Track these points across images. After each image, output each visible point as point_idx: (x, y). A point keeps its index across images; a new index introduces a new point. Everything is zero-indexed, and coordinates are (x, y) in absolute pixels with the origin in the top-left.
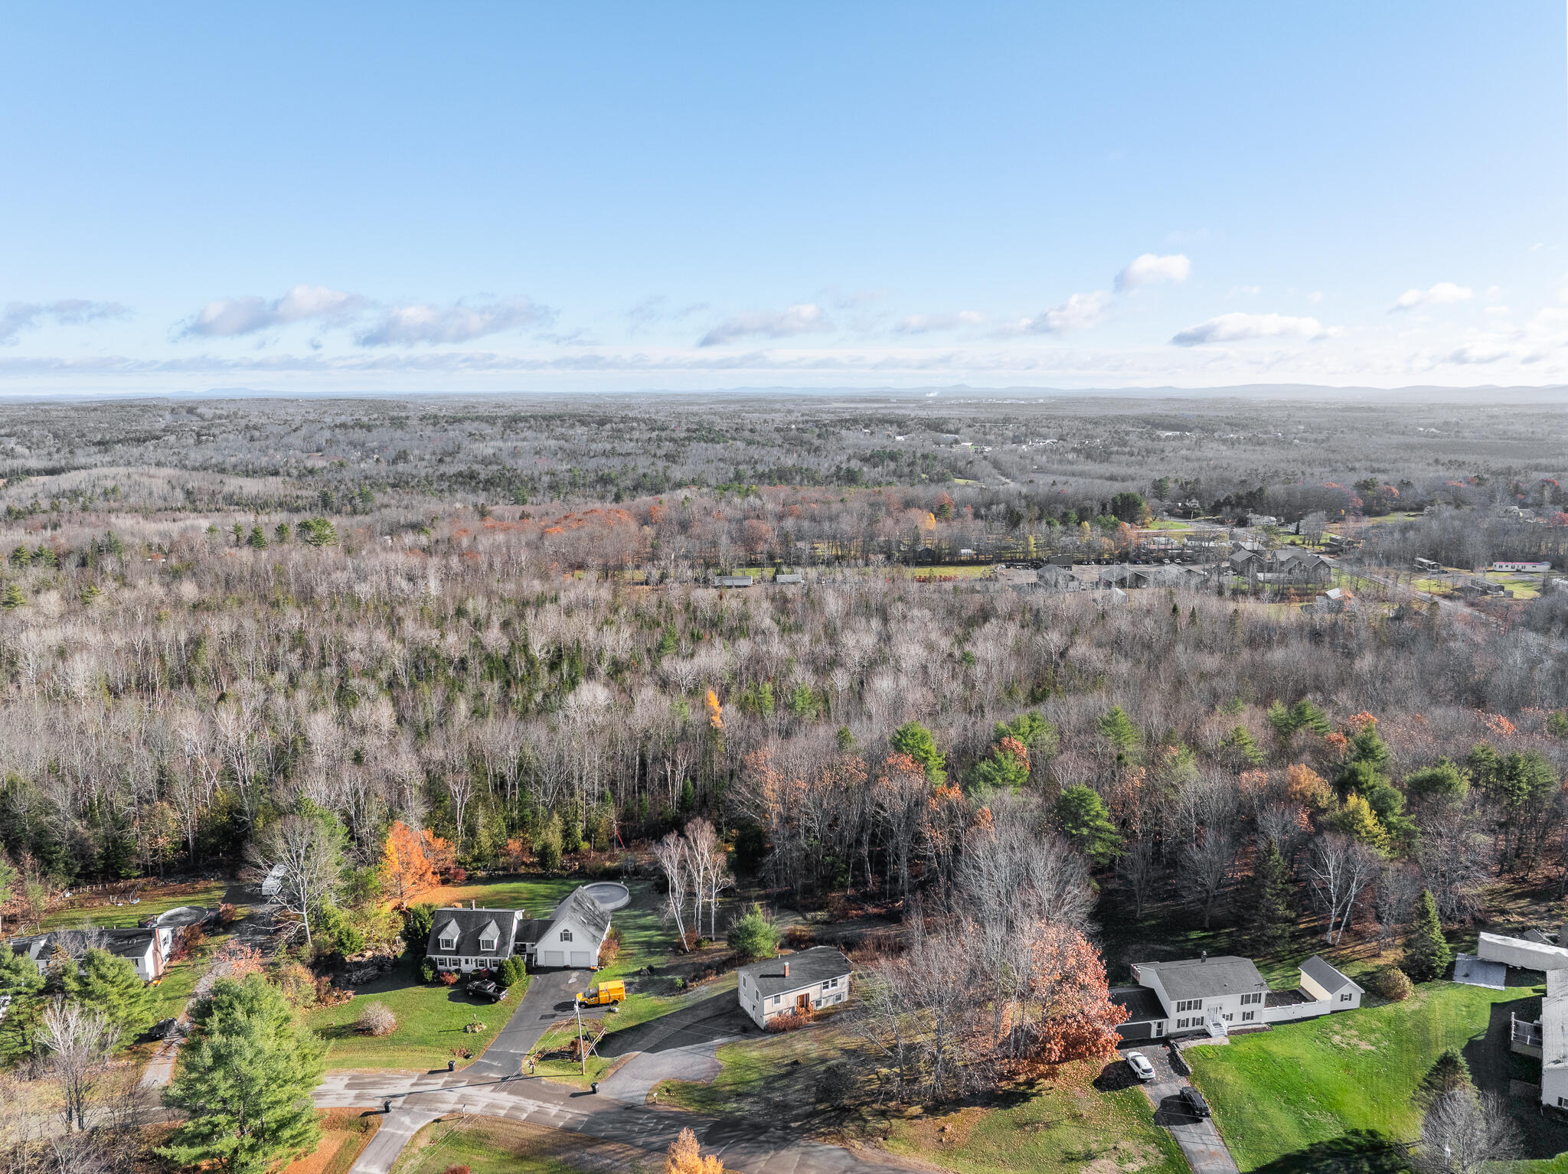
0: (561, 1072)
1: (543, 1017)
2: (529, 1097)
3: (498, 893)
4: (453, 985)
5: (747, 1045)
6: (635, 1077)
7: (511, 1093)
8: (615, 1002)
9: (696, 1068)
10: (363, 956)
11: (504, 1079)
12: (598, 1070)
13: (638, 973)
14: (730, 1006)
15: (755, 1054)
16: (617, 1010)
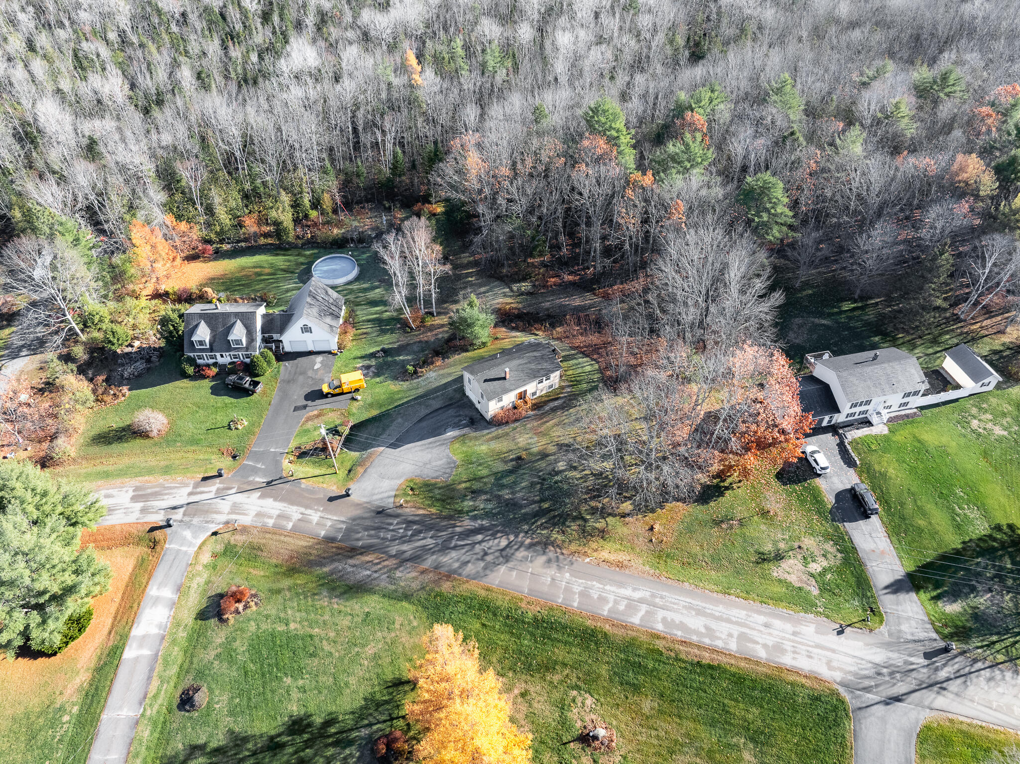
0: (318, 471)
1: (296, 409)
2: (292, 503)
3: (243, 268)
4: (214, 378)
5: (476, 438)
6: (382, 477)
7: (275, 500)
8: (357, 390)
9: (434, 464)
10: (132, 346)
11: (269, 483)
12: (348, 468)
13: (372, 355)
14: (458, 396)
15: (484, 448)
16: (359, 398)
